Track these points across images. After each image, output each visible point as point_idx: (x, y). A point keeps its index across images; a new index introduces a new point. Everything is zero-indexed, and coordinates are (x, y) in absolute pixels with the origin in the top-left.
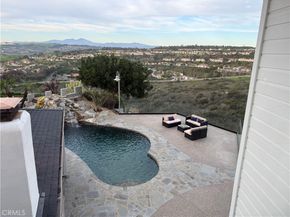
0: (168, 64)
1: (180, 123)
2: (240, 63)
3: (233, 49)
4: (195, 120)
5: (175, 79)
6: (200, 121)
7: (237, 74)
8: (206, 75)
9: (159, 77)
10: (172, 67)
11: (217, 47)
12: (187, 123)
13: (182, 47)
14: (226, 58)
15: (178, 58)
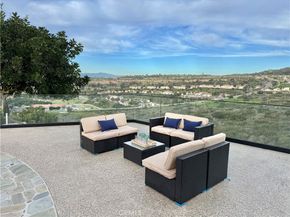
0: (135, 92)
1: (132, 136)
2: (201, 89)
3: (193, 77)
4: (174, 124)
5: (142, 106)
6: (189, 127)
7: (200, 99)
8: (171, 100)
9: (126, 104)
10: (138, 94)
11: (179, 76)
12: (154, 136)
13: (147, 76)
14: (188, 86)
15: (144, 87)
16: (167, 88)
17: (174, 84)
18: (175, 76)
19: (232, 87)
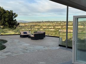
16: (52, 27)
17: (56, 26)
18: (56, 22)
19: (83, 27)
